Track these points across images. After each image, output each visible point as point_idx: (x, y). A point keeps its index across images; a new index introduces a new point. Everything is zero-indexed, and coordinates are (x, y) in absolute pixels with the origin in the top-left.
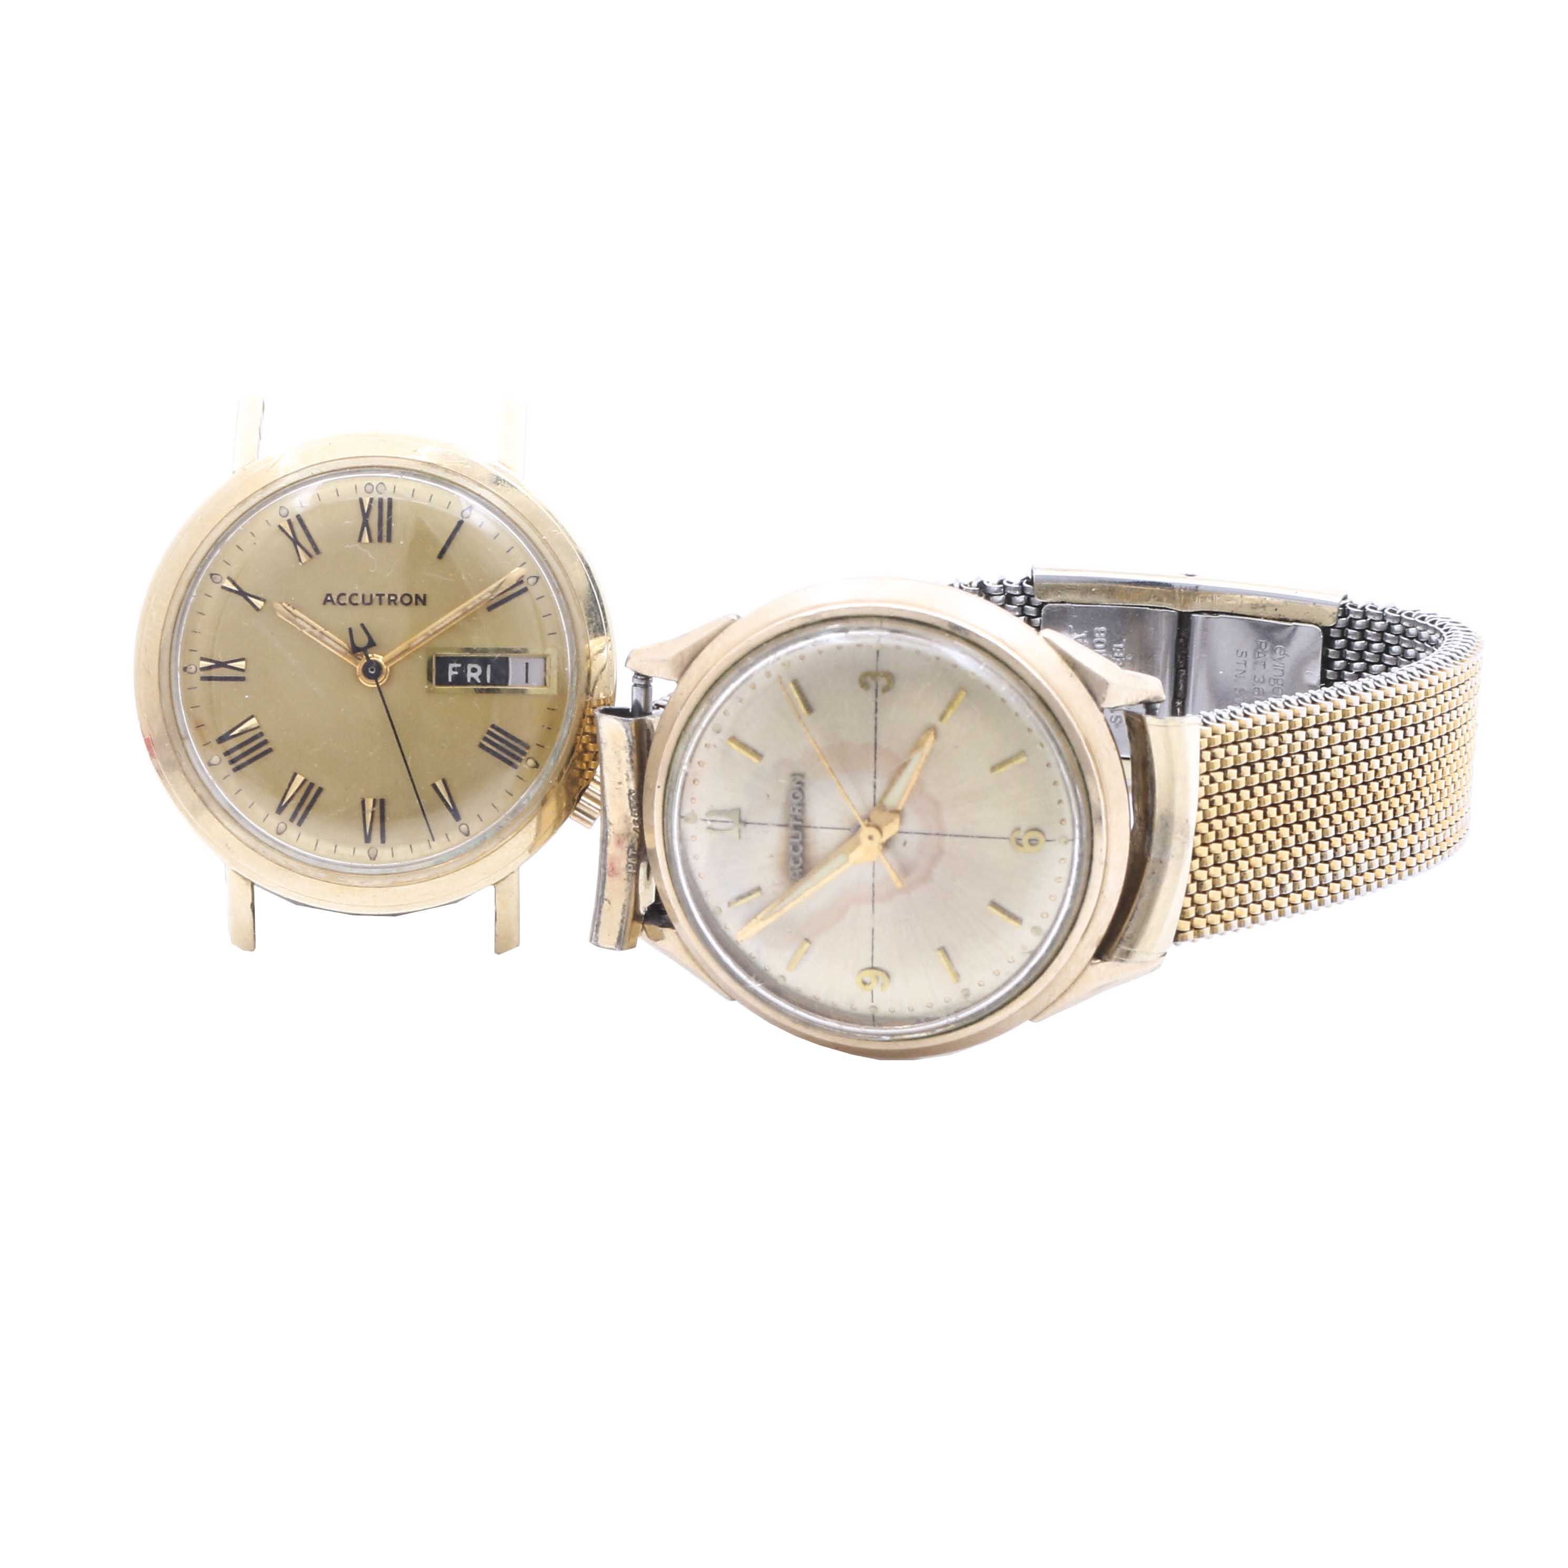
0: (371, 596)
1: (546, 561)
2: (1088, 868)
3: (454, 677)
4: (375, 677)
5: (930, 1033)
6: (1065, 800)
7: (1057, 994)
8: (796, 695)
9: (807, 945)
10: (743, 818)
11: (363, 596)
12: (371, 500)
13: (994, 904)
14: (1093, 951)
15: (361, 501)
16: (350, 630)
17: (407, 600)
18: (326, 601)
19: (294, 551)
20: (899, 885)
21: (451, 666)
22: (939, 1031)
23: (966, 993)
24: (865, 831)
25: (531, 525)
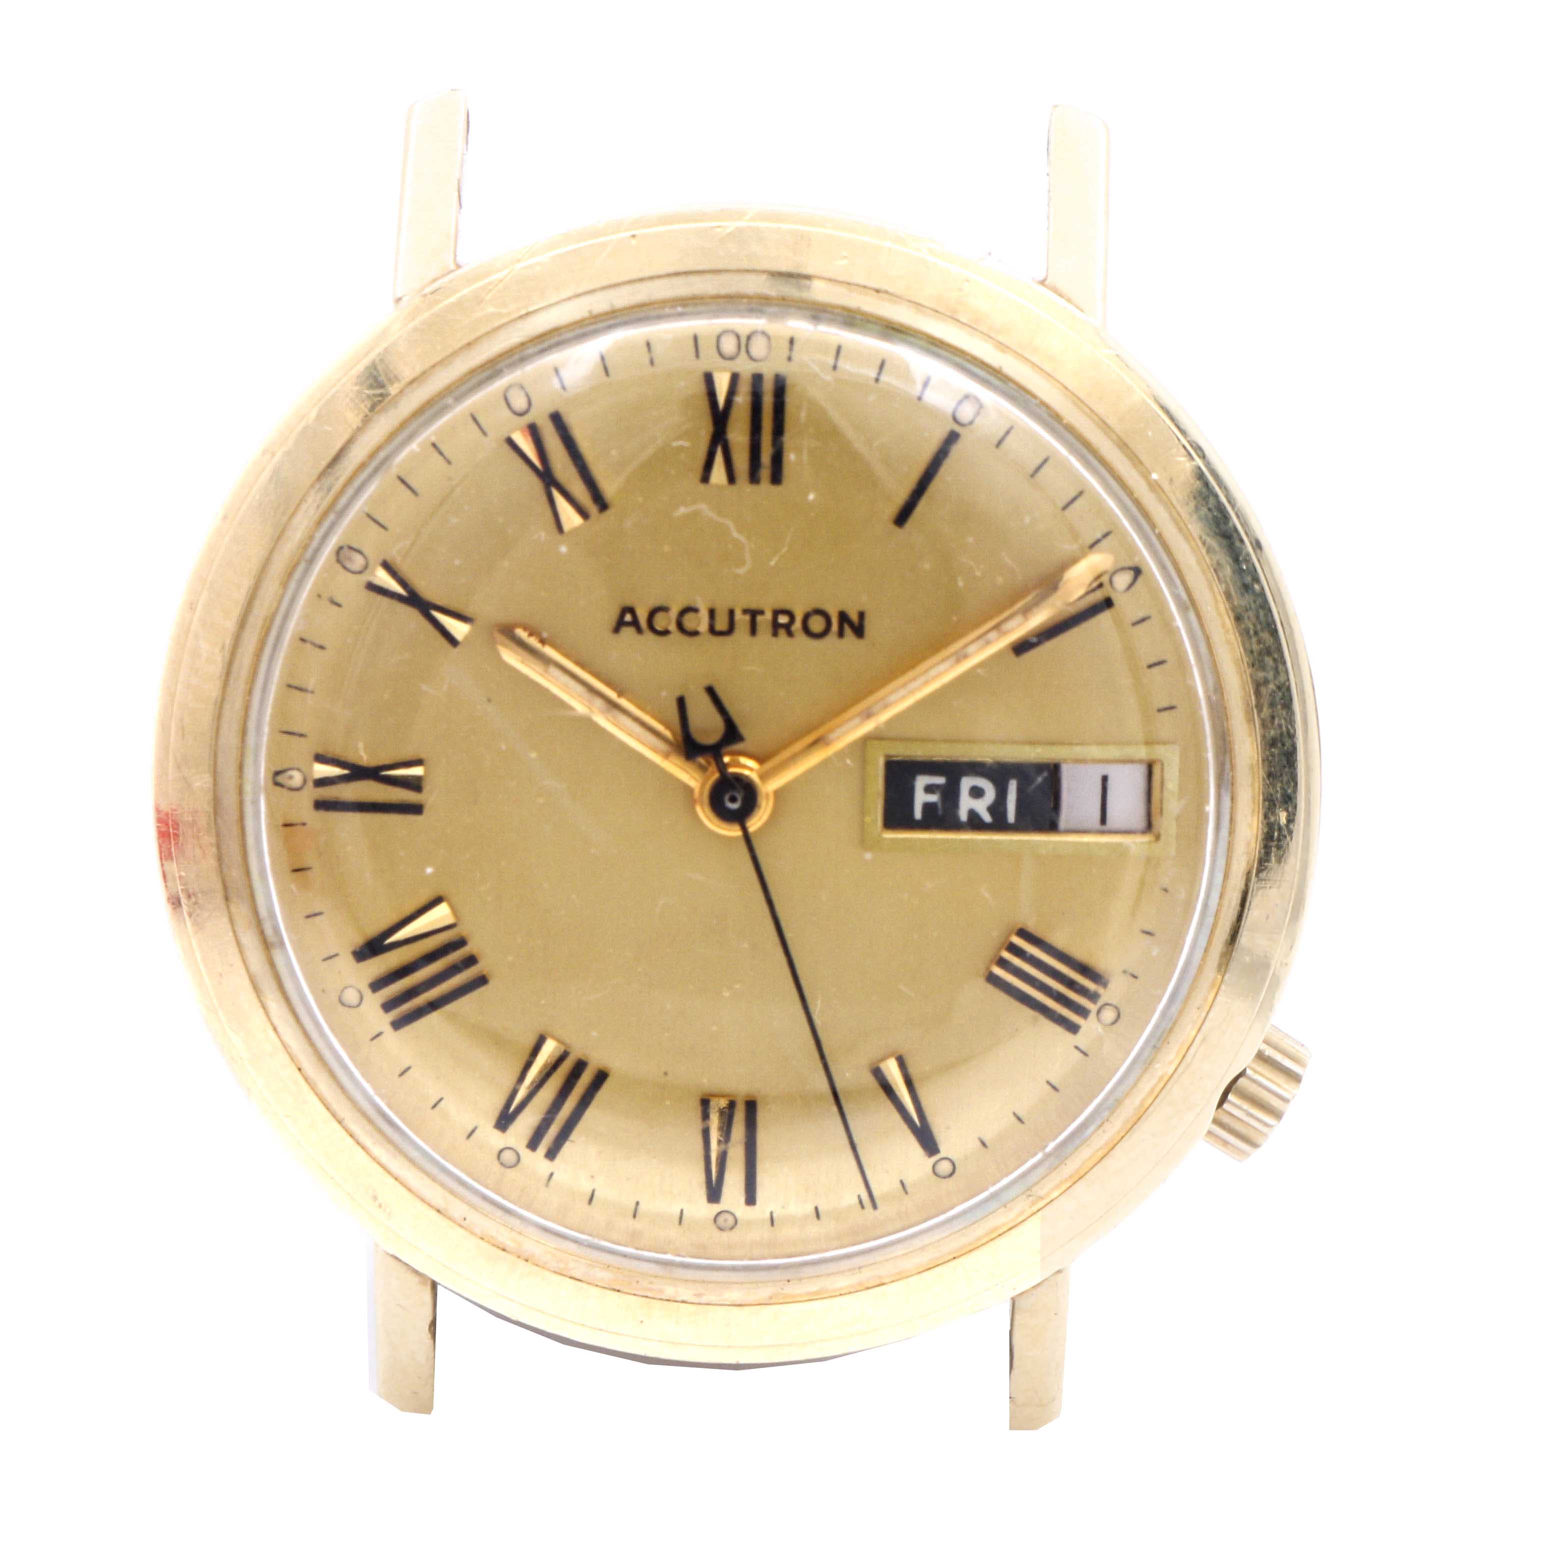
0: (731, 613)
1: (1160, 536)
3: (927, 807)
4: (740, 817)
11: (712, 613)
12: (735, 379)
15: (709, 379)
16: (681, 702)
17: (817, 624)
18: (620, 625)
19: (544, 499)
21: (922, 782)
25: (1123, 446)
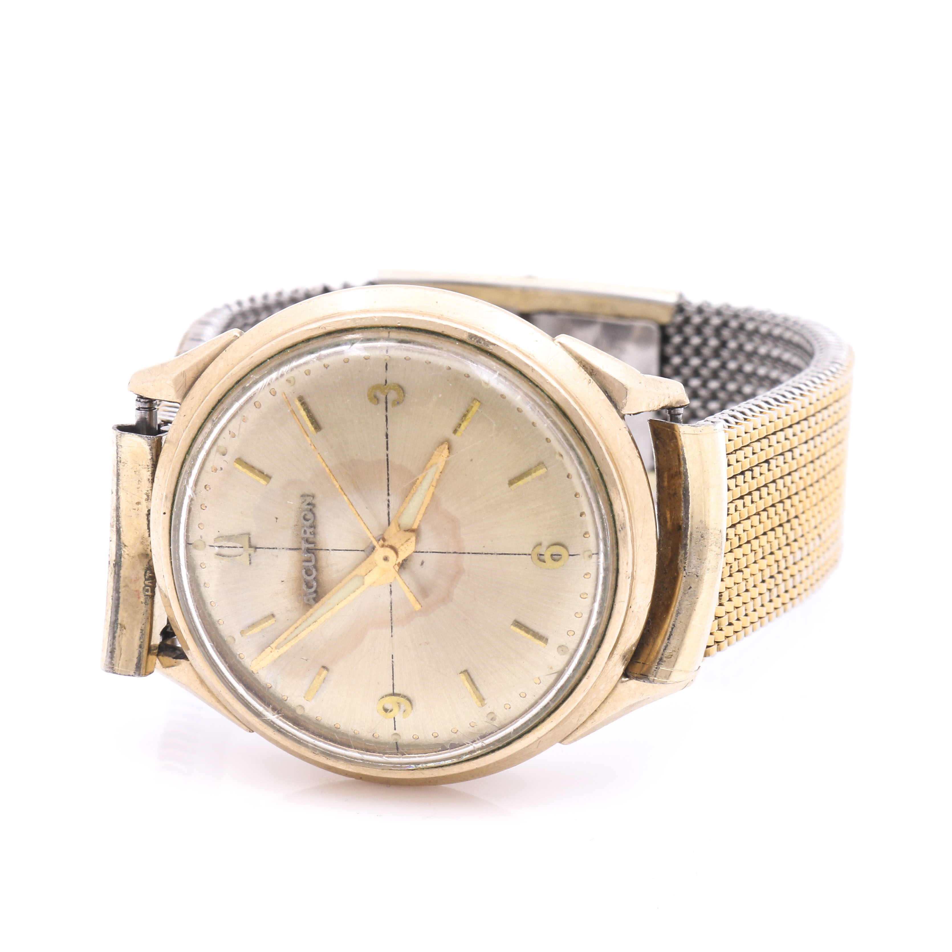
2: (614, 583)
5: (455, 760)
6: (587, 510)
7: (588, 714)
8: (303, 413)
9: (325, 672)
10: (253, 542)
13: (517, 624)
14: (621, 669)
20: (417, 607)
22: (465, 757)
23: (492, 717)
24: (380, 552)
